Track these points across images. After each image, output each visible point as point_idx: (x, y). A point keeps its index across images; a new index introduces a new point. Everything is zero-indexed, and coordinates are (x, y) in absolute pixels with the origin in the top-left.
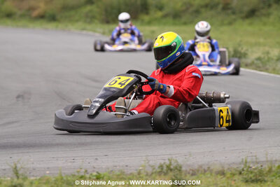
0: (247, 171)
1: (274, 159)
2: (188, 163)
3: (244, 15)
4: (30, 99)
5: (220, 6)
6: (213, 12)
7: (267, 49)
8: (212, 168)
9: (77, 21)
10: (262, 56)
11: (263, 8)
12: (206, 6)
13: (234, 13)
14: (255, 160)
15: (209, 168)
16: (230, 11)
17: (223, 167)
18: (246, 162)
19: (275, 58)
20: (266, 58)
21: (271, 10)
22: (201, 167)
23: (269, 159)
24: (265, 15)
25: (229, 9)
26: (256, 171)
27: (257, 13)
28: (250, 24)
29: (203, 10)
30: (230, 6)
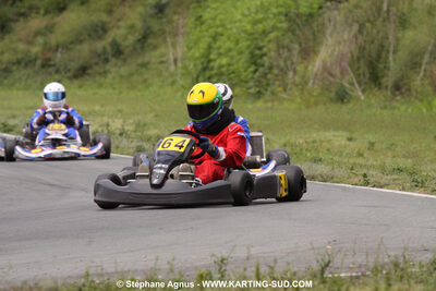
0: (90, 287)
1: (126, 269)
2: (9, 278)
3: (69, 74)
5: (39, 62)
6: (28, 71)
7: (105, 119)
8: (41, 284)
10: (100, 130)
11: (97, 64)
12: (19, 62)
13: (57, 71)
14: (100, 271)
15: (36, 284)
16: (52, 70)
17: (56, 283)
18: (87, 275)
19: (118, 132)
20: (106, 132)
21: (108, 67)
22: (25, 282)
23: (119, 269)
24: (100, 74)
25: (50, 66)
26: (101, 286)
27: (89, 71)
28: (80, 87)
29: (15, 68)
30: (52, 63)
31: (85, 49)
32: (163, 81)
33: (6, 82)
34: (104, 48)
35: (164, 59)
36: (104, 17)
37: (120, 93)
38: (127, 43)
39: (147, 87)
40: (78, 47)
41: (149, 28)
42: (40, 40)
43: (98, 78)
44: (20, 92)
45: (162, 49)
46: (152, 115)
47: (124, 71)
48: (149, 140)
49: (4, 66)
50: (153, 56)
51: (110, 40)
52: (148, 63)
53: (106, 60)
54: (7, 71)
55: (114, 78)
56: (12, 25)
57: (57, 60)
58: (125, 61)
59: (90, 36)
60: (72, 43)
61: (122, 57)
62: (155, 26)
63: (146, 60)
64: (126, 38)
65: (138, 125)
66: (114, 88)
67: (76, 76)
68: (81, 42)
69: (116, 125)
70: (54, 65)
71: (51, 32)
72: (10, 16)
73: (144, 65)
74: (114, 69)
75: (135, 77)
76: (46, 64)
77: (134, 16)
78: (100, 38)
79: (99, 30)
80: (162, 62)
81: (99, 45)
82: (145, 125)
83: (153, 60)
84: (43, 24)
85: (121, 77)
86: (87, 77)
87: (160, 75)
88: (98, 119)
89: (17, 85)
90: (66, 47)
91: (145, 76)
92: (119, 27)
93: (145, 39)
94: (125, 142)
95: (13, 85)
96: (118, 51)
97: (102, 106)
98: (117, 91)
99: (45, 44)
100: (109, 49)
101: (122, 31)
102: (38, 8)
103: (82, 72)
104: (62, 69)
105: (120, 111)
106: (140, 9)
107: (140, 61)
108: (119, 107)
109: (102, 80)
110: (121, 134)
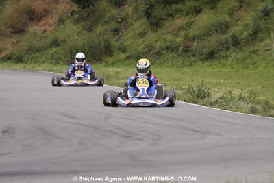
3: (201, 57)
4: (14, 133)
5: (181, 48)
6: (174, 54)
7: (228, 89)
9: (44, 62)
10: (225, 95)
11: (221, 50)
12: (167, 48)
13: (194, 55)
16: (190, 53)
19: (238, 97)
20: (229, 97)
21: (229, 53)
24: (223, 57)
25: (188, 51)
27: (215, 55)
28: (210, 66)
29: (164, 52)
30: (190, 49)
31: (213, 40)
32: (268, 64)
33: (158, 61)
34: (226, 39)
35: (268, 48)
36: (227, 18)
37: (237, 71)
38: (242, 37)
39: (256, 67)
40: (209, 38)
41: (259, 26)
42: (183, 33)
43: (222, 60)
44: (167, 69)
45: (267, 42)
46: (261, 86)
47: (240, 56)
48: (259, 103)
49: (157, 50)
50: (260, 46)
51: (231, 34)
52: (257, 51)
53: (228, 48)
54: (159, 54)
55: (233, 61)
56: (163, 22)
57: (194, 47)
58: (241, 49)
59: (217, 31)
60: (204, 36)
61: (239, 46)
62: (263, 25)
63: (256, 48)
64: (242, 33)
65: (251, 93)
66: (233, 68)
67: (206, 59)
68: (211, 35)
69: (237, 92)
70: (192, 51)
71: (190, 28)
72: (162, 16)
73: (254, 52)
74: (233, 54)
75: (248, 60)
76: (186, 50)
77: (248, 18)
78: (224, 33)
79: (223, 27)
80: (267, 50)
81: (223, 38)
82: (255, 93)
83: (261, 49)
84: (185, 22)
85: (238, 59)
86: (214, 59)
87: (265, 59)
88: (223, 88)
89: (166, 64)
90: (200, 38)
91: (255, 60)
92: (237, 25)
93: (255, 34)
94: (242, 104)
95: (163, 64)
96: (236, 42)
97: (225, 80)
98: (235, 70)
99: (186, 36)
100: (230, 40)
101: (240, 28)
102: (181, 11)
103: (211, 56)
104: (197, 53)
105: (239, 84)
106: (252, 13)
107: (251, 49)
108: (237, 81)
109: (225, 61)
110: (240, 99)
